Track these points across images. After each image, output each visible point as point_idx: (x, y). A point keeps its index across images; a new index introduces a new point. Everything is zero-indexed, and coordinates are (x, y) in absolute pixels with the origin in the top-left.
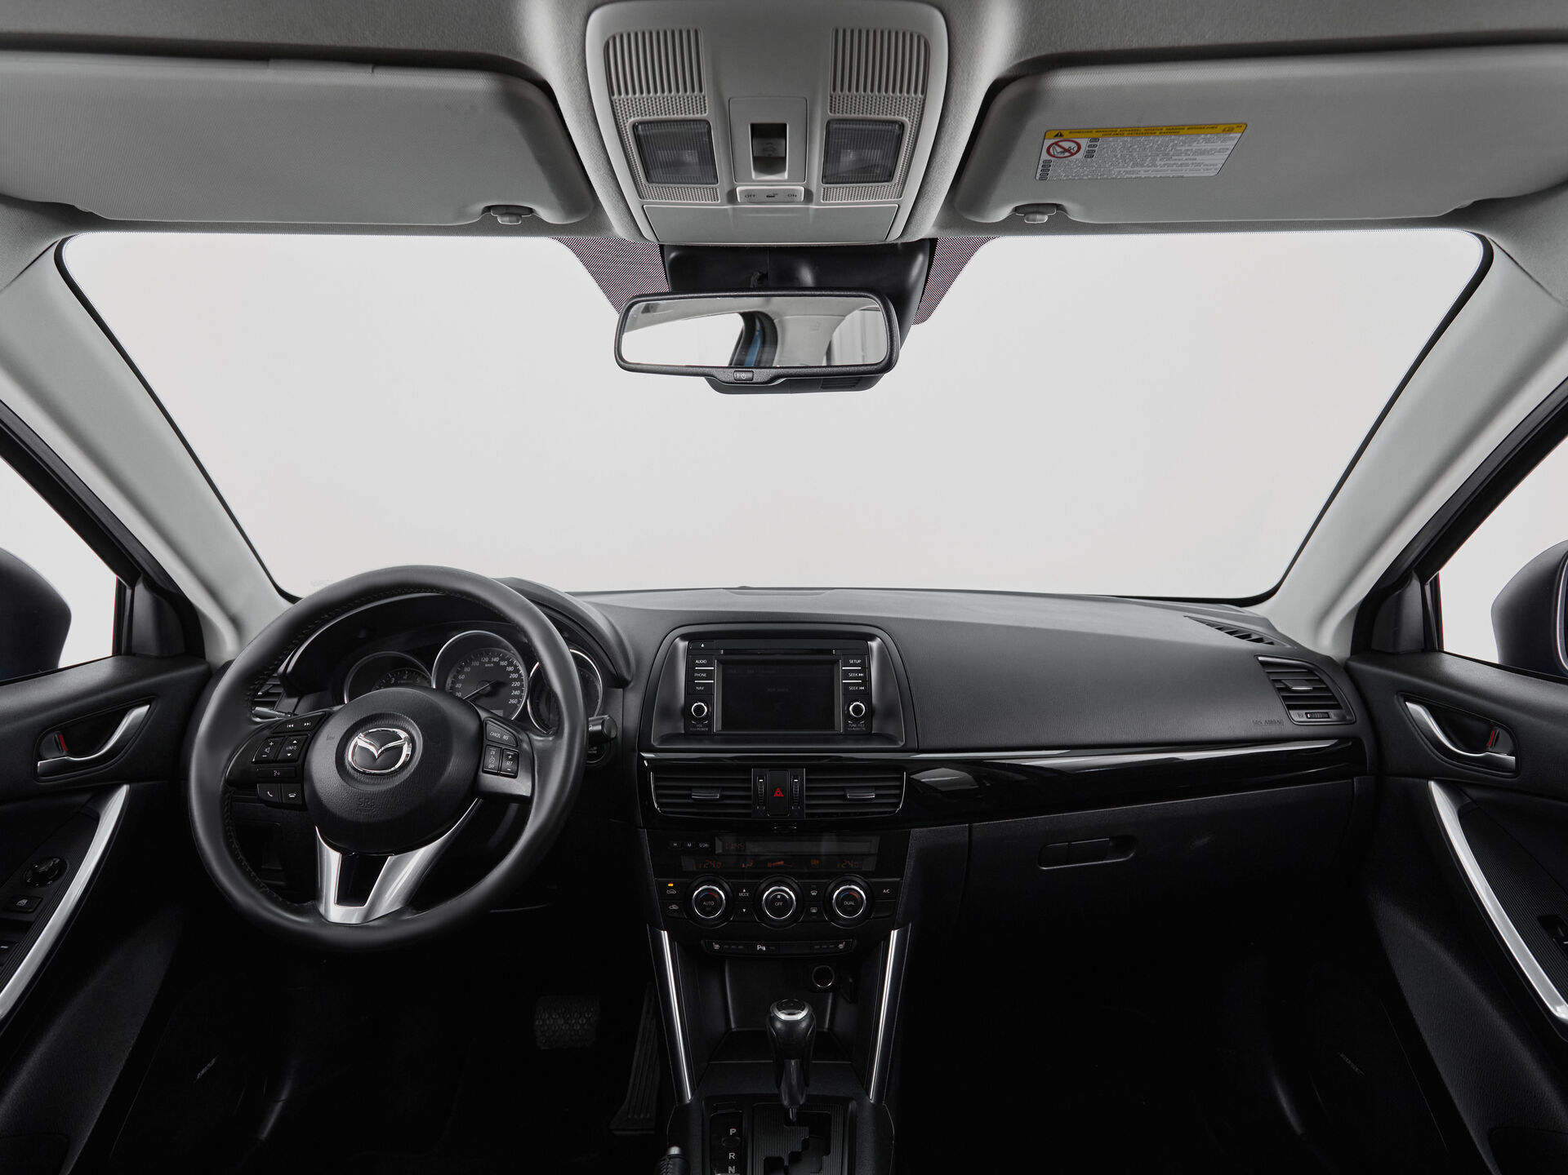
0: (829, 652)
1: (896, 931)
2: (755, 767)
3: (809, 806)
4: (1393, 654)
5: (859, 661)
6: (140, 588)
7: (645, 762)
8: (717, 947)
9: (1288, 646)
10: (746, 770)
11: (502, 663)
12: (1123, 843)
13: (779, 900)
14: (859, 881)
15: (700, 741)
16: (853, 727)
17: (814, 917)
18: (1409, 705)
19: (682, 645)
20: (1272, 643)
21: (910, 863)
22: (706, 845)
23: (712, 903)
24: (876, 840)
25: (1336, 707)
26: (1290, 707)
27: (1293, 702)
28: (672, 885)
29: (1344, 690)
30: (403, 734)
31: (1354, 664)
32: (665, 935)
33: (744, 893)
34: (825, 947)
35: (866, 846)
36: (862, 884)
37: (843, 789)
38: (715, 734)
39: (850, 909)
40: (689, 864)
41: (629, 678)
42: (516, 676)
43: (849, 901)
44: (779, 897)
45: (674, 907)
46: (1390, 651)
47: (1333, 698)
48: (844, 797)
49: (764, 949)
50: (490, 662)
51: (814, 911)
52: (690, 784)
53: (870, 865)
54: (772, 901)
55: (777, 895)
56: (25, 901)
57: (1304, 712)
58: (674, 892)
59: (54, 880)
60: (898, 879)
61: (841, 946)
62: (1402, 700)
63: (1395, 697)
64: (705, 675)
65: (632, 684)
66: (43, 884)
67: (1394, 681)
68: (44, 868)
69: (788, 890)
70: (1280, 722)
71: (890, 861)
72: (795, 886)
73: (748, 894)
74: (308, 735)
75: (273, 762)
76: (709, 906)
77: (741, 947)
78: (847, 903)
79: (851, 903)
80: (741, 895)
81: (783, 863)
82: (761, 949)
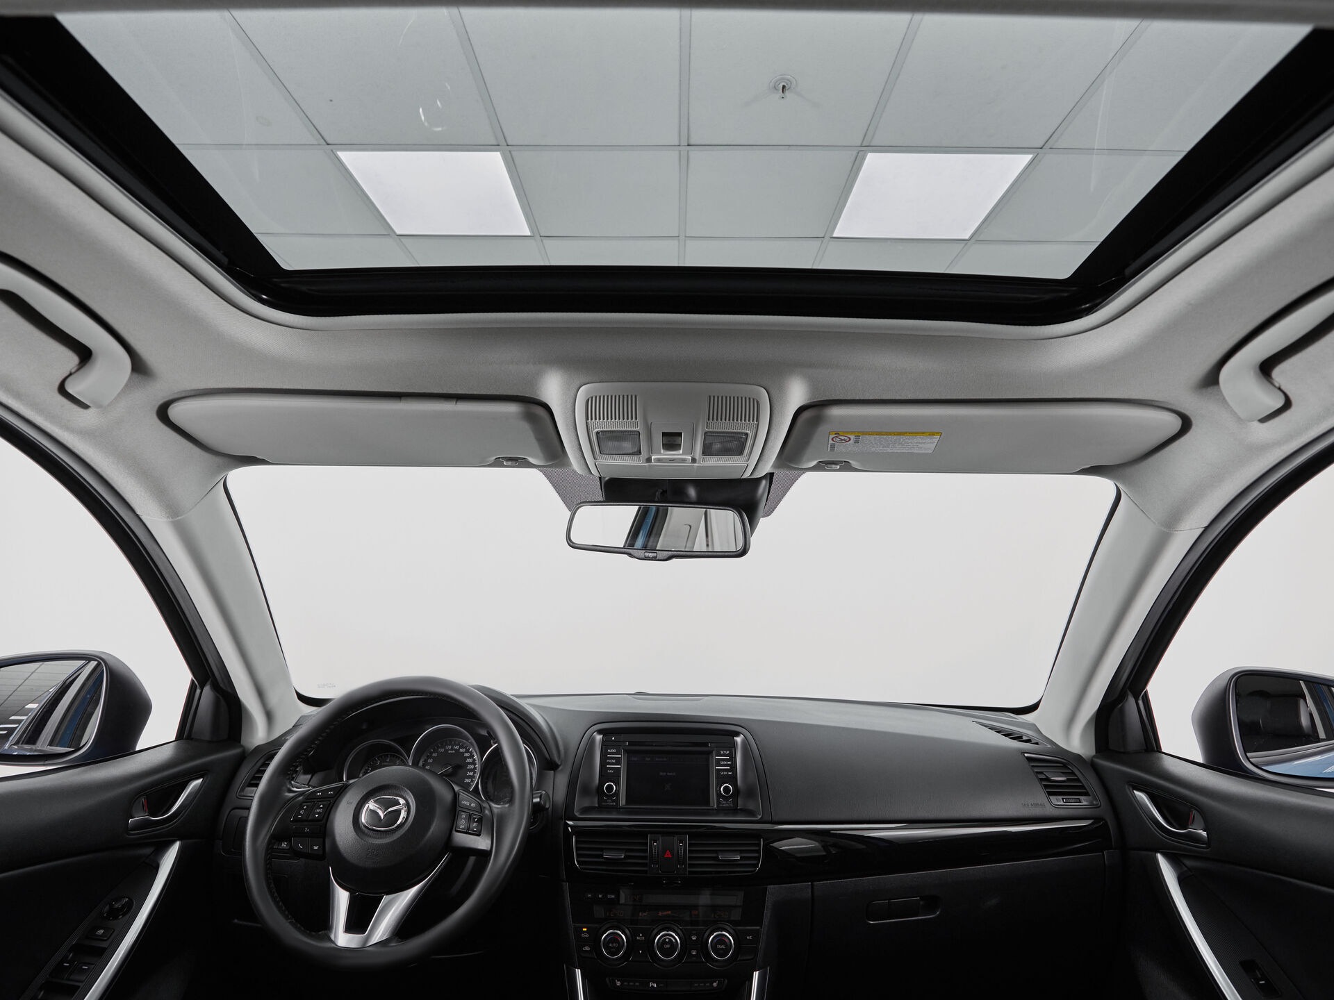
0: (705, 744)
1: (757, 972)
2: (651, 833)
3: (691, 865)
4: (1124, 753)
5: (728, 752)
6: (207, 689)
7: (569, 828)
8: (618, 983)
9: (1049, 746)
10: (644, 835)
11: (462, 750)
12: (931, 902)
13: (667, 943)
14: (729, 929)
15: (609, 813)
16: (724, 804)
17: (694, 958)
18: (1135, 792)
19: (599, 737)
20: (1037, 744)
21: (767, 915)
22: (613, 896)
23: (616, 945)
24: (741, 894)
25: (1086, 794)
26: (1050, 794)
27: (1052, 789)
28: (585, 930)
29: (1090, 781)
30: (402, 801)
31: (1096, 760)
32: (578, 972)
33: (641, 937)
34: (702, 984)
35: (735, 899)
36: (731, 931)
37: (716, 852)
38: (622, 808)
39: (722, 952)
40: (599, 912)
41: (559, 764)
42: (471, 760)
43: (721, 945)
44: (667, 940)
45: (587, 948)
46: (1122, 750)
47: (1083, 787)
48: (716, 859)
49: (655, 986)
50: (452, 749)
51: (694, 953)
52: (604, 847)
53: (736, 915)
54: (662, 943)
55: (665, 939)
56: (102, 931)
57: (1060, 797)
58: (587, 936)
59: (124, 915)
60: (758, 928)
61: (715, 984)
62: (1131, 789)
63: (1127, 786)
64: (614, 761)
65: (561, 768)
66: (116, 918)
67: (1124, 773)
68: (118, 905)
69: (674, 935)
70: (1043, 805)
71: (752, 913)
72: (679, 931)
73: (643, 938)
74: (331, 802)
75: (306, 821)
76: (614, 947)
77: (637, 984)
78: (719, 946)
79: (723, 947)
80: (638, 938)
81: (670, 912)
82: (652, 986)
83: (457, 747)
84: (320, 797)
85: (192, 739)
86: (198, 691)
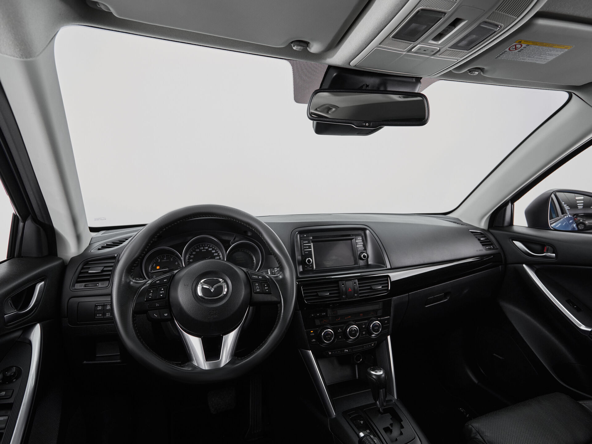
0: (350, 235)
1: (389, 336)
3: (360, 294)
4: (502, 227)
5: (361, 238)
7: (298, 283)
8: (330, 353)
11: (210, 249)
13: (353, 331)
14: (378, 319)
15: (308, 274)
17: (365, 335)
18: (514, 242)
19: (298, 236)
21: (392, 310)
22: (325, 314)
23: (329, 336)
24: (381, 304)
26: (483, 245)
27: (483, 243)
28: (312, 332)
30: (221, 280)
32: (310, 352)
35: (377, 306)
36: (380, 320)
37: (370, 285)
38: (314, 270)
39: (377, 330)
40: (318, 322)
42: (217, 254)
44: (353, 330)
45: (314, 340)
48: (372, 288)
49: (347, 351)
50: (204, 249)
51: (365, 333)
52: (318, 290)
53: (380, 313)
54: (351, 331)
55: (352, 329)
56: (3, 393)
57: (486, 246)
58: (313, 334)
59: (17, 378)
60: (389, 317)
61: (373, 345)
62: (511, 240)
63: (509, 240)
64: (308, 247)
66: (11, 382)
68: (8, 374)
69: (356, 326)
70: (482, 250)
72: (358, 325)
73: (341, 331)
74: (169, 286)
75: (156, 300)
76: (329, 337)
77: (339, 352)
78: (375, 328)
80: (339, 331)
81: (350, 317)
82: (346, 351)
83: (207, 248)
84: (158, 284)
85: (22, 257)
86: (21, 224)
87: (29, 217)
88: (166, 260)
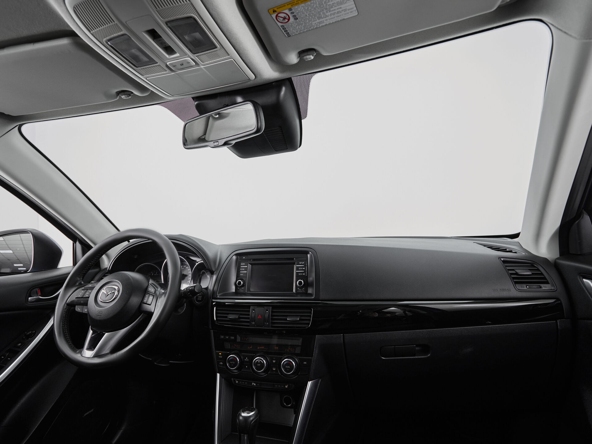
0: (293, 259)
1: (310, 382)
2: (251, 306)
3: (272, 323)
4: (580, 255)
5: (303, 263)
6: (77, 243)
7: (214, 303)
8: (237, 382)
9: (524, 254)
10: (249, 307)
12: (425, 349)
13: (259, 363)
14: (293, 358)
16: (300, 291)
17: (274, 372)
18: (584, 280)
20: (516, 253)
21: (316, 351)
22: (233, 338)
24: (301, 340)
25: (547, 283)
26: (516, 283)
27: (518, 280)
28: (221, 354)
29: (551, 275)
30: (116, 288)
31: (558, 261)
32: (218, 375)
33: (247, 359)
34: (283, 386)
35: (298, 342)
37: (286, 316)
39: (288, 370)
40: (227, 345)
41: (214, 270)
43: (288, 366)
44: (259, 362)
45: (221, 363)
46: (579, 253)
47: (545, 278)
48: (285, 320)
49: (255, 385)
51: (274, 369)
53: (298, 351)
54: (256, 363)
55: (258, 361)
56: (20, 344)
57: (525, 285)
58: (221, 357)
60: (310, 358)
61: (286, 387)
62: (581, 278)
63: (578, 276)
64: (244, 269)
65: (215, 273)
67: (577, 268)
70: (509, 290)
71: (306, 350)
72: (265, 357)
73: (248, 360)
76: (233, 364)
77: (246, 383)
78: (287, 367)
79: (289, 367)
80: (245, 360)
81: (263, 347)
82: (253, 385)
84: (90, 287)
86: (75, 244)
87: (77, 240)
88: (157, 274)
